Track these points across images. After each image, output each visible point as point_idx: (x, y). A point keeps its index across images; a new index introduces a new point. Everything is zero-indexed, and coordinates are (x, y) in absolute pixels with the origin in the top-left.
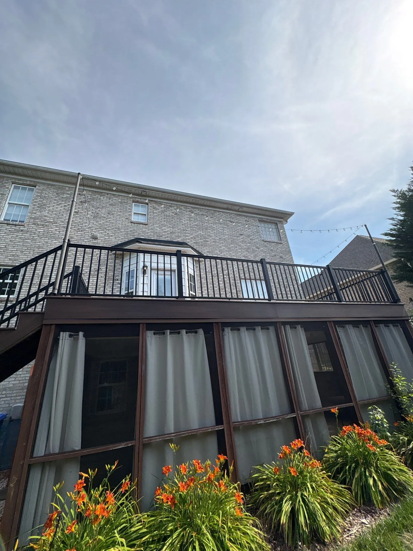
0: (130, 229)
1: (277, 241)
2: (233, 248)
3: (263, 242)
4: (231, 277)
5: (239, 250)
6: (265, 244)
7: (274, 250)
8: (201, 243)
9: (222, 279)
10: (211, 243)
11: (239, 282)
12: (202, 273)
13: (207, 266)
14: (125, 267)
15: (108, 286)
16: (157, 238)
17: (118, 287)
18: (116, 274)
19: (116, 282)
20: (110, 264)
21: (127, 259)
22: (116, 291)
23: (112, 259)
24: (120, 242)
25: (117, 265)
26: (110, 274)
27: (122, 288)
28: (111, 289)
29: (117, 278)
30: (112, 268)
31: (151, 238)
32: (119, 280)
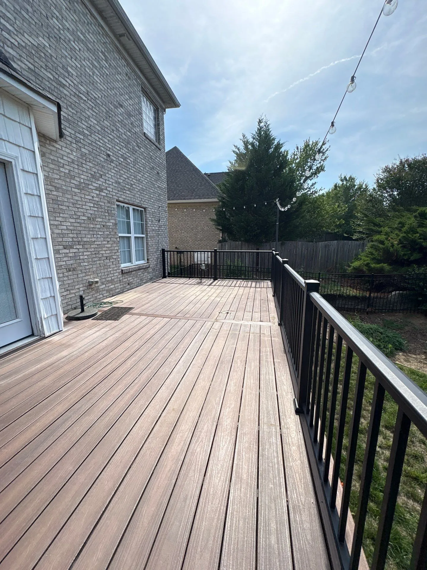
1: (157, 144)
2: (109, 132)
3: (144, 138)
4: (105, 194)
5: (117, 139)
6: (146, 142)
7: (153, 158)
8: (47, 83)
9: (93, 197)
10: (71, 94)
11: (116, 206)
12: (57, 174)
13: (65, 158)
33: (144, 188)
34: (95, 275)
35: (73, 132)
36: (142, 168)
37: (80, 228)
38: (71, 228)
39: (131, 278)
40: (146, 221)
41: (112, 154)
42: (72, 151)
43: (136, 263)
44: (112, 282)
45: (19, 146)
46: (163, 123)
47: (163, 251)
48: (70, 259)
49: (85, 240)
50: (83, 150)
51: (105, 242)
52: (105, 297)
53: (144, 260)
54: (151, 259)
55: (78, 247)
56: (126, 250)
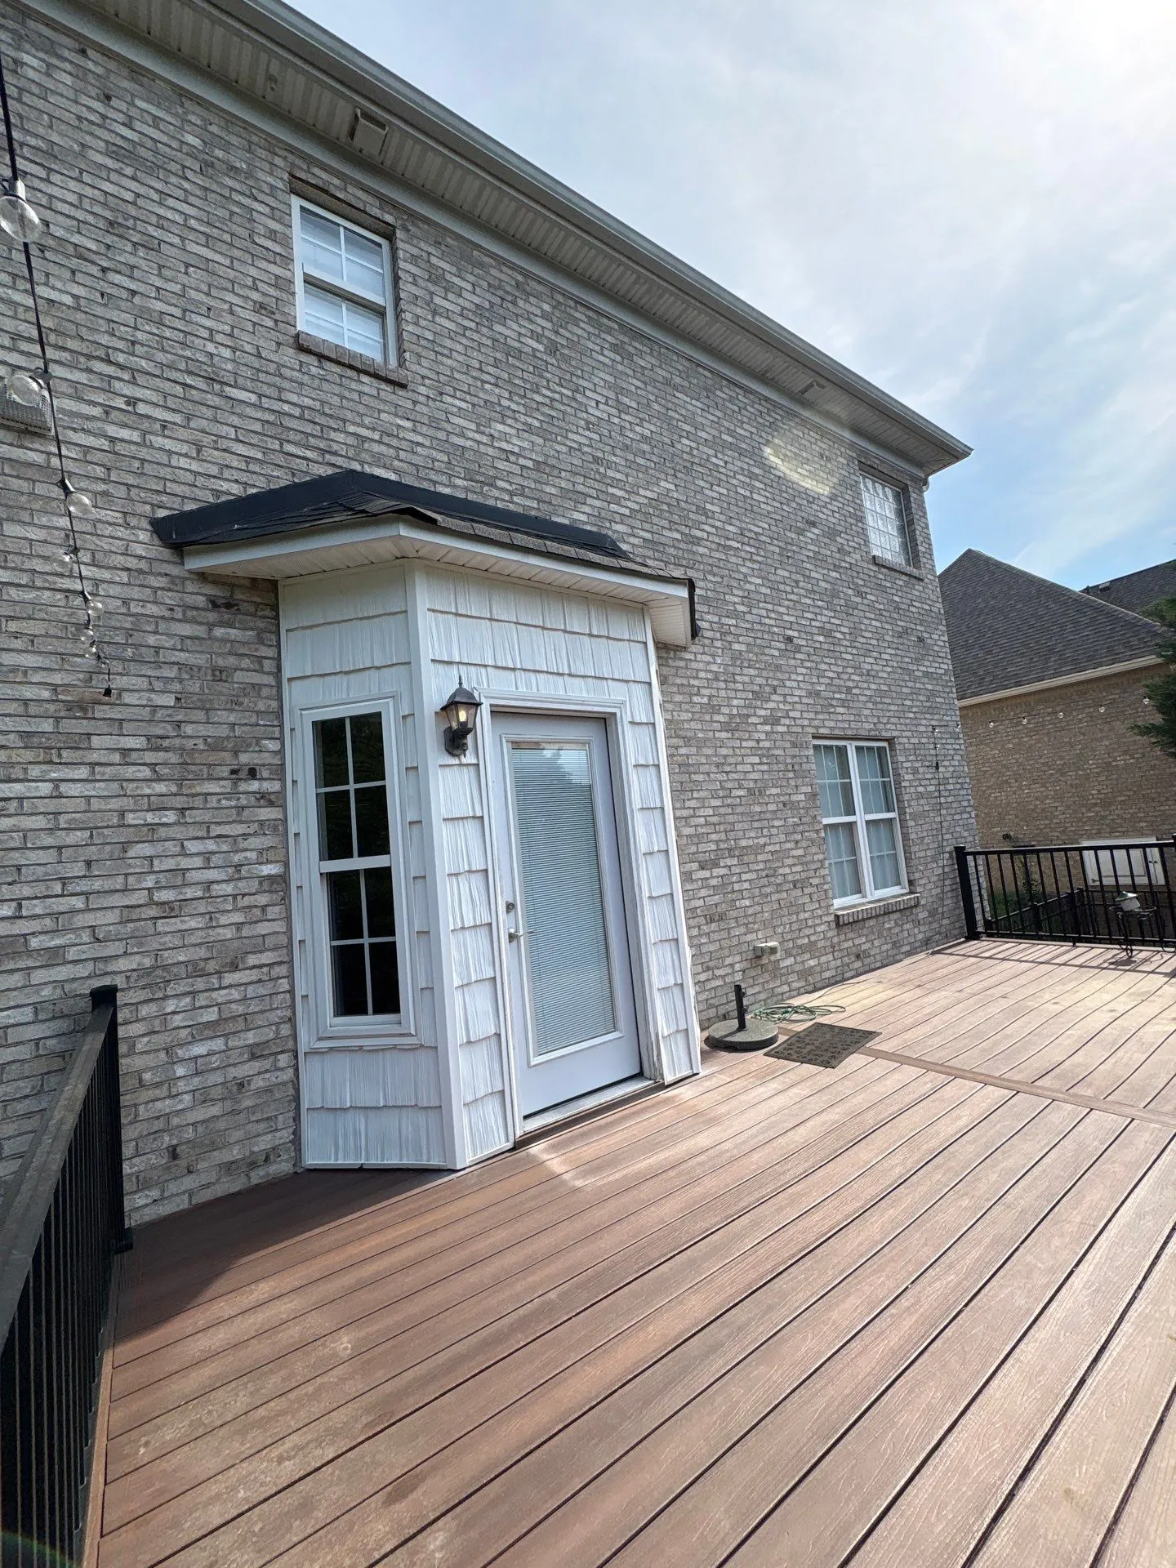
0: (294, 398)
1: (910, 569)
2: (788, 589)
3: (875, 568)
4: (784, 729)
5: (806, 597)
6: (881, 576)
7: (903, 606)
8: (671, 551)
9: (758, 741)
10: (711, 550)
11: (811, 752)
12: (687, 711)
13: (702, 675)
14: (294, 683)
15: (189, 820)
16: (466, 489)
17: (262, 823)
18: (238, 731)
19: (243, 787)
20: (181, 657)
21: (311, 627)
22: (248, 854)
23: (189, 613)
24: (236, 489)
25: (232, 661)
26: (189, 729)
27: (292, 829)
28: (211, 845)
29: (244, 758)
30: (202, 688)
31: (435, 483)
32: (266, 774)
33: (884, 688)
34: (770, 932)
35: (716, 619)
36: (874, 642)
37: (731, 819)
38: (715, 819)
39: (864, 940)
40: (897, 775)
41: (796, 634)
42: (713, 656)
43: (876, 894)
44: (811, 948)
45: (627, 681)
46: (925, 513)
47: (961, 854)
48: (711, 892)
49: (744, 843)
50: (736, 646)
51: (788, 845)
52: (795, 993)
53: (898, 883)
54: (922, 882)
55: (729, 862)
56: (845, 859)
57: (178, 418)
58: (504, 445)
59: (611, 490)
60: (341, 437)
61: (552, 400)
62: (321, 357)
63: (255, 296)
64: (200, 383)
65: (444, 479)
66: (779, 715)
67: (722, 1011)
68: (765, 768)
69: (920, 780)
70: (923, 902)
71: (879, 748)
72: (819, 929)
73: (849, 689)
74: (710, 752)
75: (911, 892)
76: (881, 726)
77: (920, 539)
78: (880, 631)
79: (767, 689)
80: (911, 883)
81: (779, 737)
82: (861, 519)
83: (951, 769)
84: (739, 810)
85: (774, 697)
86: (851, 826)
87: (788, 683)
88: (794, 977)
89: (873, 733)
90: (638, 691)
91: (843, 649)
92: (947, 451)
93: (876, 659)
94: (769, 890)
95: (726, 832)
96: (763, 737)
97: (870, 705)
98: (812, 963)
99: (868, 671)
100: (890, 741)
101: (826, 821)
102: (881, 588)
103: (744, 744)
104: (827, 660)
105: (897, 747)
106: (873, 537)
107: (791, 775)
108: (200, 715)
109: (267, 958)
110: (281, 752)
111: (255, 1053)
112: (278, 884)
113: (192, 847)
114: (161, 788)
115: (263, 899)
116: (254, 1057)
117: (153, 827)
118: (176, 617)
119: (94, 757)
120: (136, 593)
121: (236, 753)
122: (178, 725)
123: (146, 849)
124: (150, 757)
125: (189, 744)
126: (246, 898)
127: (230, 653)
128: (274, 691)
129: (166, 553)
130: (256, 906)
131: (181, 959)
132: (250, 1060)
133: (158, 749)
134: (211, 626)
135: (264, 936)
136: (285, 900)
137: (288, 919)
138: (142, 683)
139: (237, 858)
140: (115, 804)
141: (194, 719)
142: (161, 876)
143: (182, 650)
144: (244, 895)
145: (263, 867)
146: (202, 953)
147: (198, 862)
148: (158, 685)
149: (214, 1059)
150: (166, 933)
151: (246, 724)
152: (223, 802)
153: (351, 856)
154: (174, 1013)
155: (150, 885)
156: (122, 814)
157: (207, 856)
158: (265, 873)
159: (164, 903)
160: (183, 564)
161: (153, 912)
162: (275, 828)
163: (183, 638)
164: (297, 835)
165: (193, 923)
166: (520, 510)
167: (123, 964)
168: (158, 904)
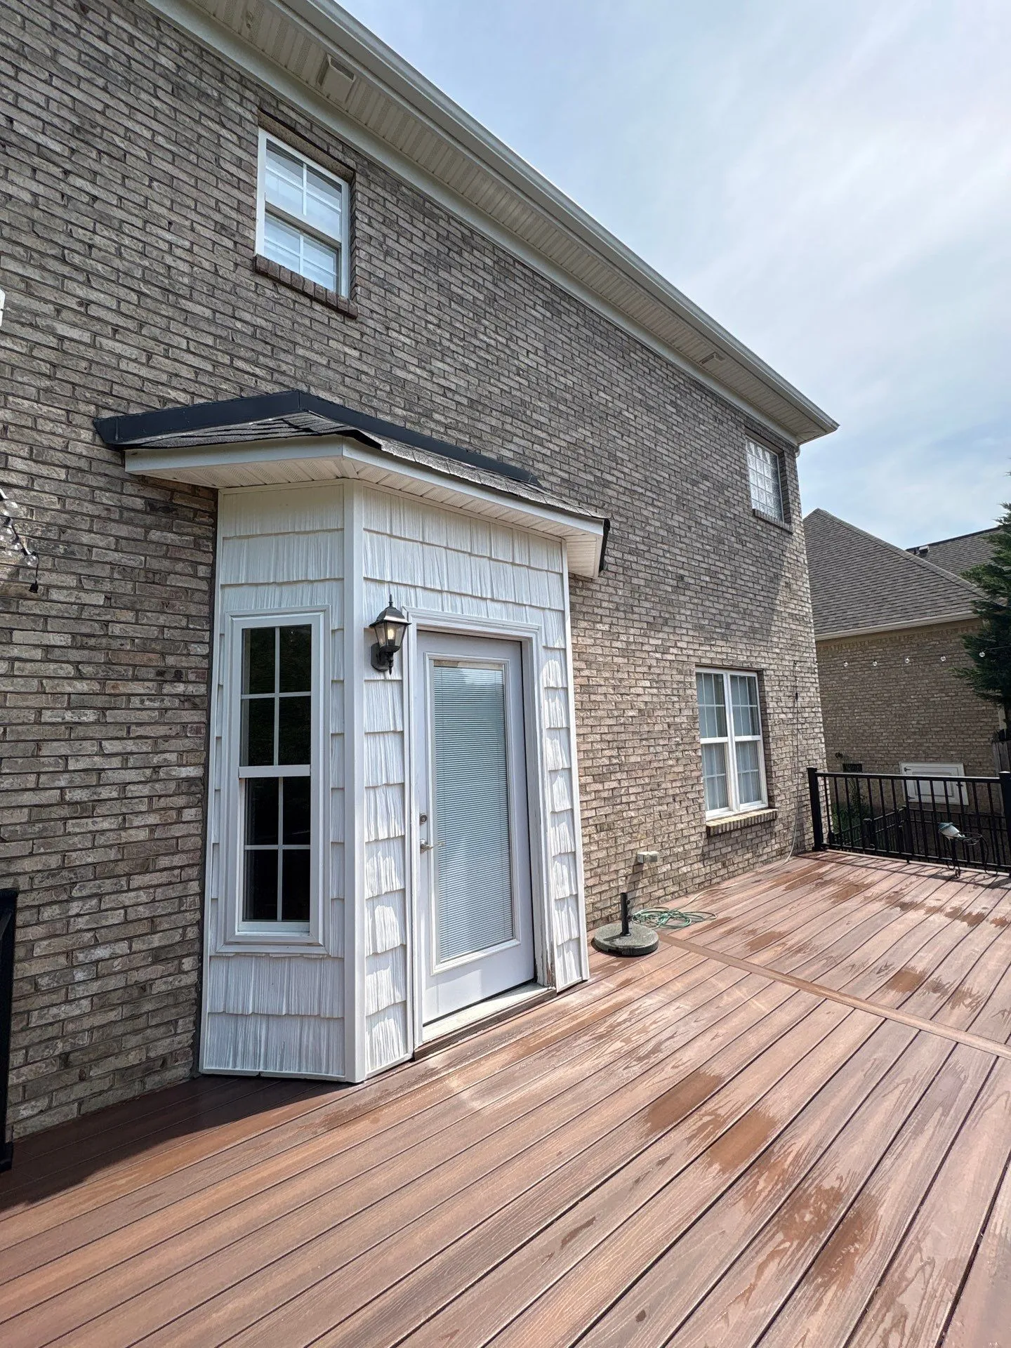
0: (247, 317)
1: (783, 524)
3: (754, 520)
4: (673, 658)
5: (697, 541)
6: (759, 528)
7: (776, 555)
11: (694, 679)
12: (591, 637)
14: (227, 590)
15: (109, 720)
16: (405, 419)
17: (184, 725)
18: (167, 634)
19: (167, 689)
20: (114, 556)
21: (248, 537)
22: (167, 756)
23: (126, 514)
24: (183, 398)
25: (166, 564)
26: (116, 629)
27: (214, 733)
28: (130, 746)
29: (171, 660)
30: (134, 589)
31: (376, 410)
32: (192, 677)
34: (650, 840)
36: (750, 585)
37: (623, 737)
38: (609, 737)
39: (730, 849)
40: (763, 701)
41: (686, 573)
42: (615, 588)
43: (741, 809)
44: (684, 857)
45: (544, 609)
47: (812, 774)
48: (603, 804)
51: (671, 762)
53: (759, 798)
54: (783, 797)
56: (715, 775)
57: (131, 324)
58: (443, 382)
59: (536, 432)
60: (289, 359)
61: (488, 345)
62: (277, 281)
63: (218, 217)
64: (156, 293)
65: (386, 407)
66: (668, 644)
67: (606, 913)
68: (655, 691)
69: (782, 707)
70: (780, 816)
71: (749, 678)
72: (692, 839)
73: (728, 625)
74: (607, 675)
75: (770, 807)
76: (752, 659)
77: (791, 498)
78: (756, 575)
79: (660, 621)
80: (771, 798)
81: (668, 664)
82: (745, 477)
83: (808, 699)
84: (631, 729)
85: (666, 629)
86: (722, 746)
87: (677, 617)
88: (669, 883)
89: (745, 665)
90: (553, 618)
91: (724, 589)
92: (818, 425)
93: (751, 599)
94: (652, 802)
95: (618, 748)
96: (654, 663)
97: (745, 640)
98: (684, 870)
99: (744, 609)
100: (760, 672)
101: (704, 741)
102: (758, 537)
103: (638, 669)
104: (711, 598)
105: (765, 678)
106: (754, 494)
107: (675, 699)
108: (129, 616)
109: (178, 860)
110: (209, 656)
111: (158, 956)
112: (197, 786)
113: (109, 747)
114: (82, 686)
115: (180, 801)
116: (156, 961)
117: (71, 726)
118: (112, 516)
119: (15, 652)
120: (71, 490)
121: (163, 655)
122: (106, 624)
123: (63, 749)
124: (75, 655)
125: (116, 644)
126: (162, 799)
127: (165, 557)
128: (206, 598)
129: (105, 454)
130: (172, 808)
131: (90, 860)
132: (153, 963)
133: (82, 647)
134: (148, 529)
135: (177, 838)
136: (203, 804)
137: (204, 821)
138: (71, 581)
139: (156, 760)
140: (33, 701)
141: (123, 619)
142: (75, 775)
143: (116, 550)
144: (160, 797)
145: (183, 769)
146: (113, 854)
147: (116, 762)
148: (88, 584)
149: (116, 963)
150: (76, 834)
151: (176, 628)
152: (147, 703)
153: (271, 763)
154: (78, 915)
155: (63, 784)
156: (39, 711)
157: (125, 755)
158: (183, 775)
159: (77, 803)
160: (124, 466)
161: (65, 812)
162: (198, 731)
163: (118, 538)
164: (219, 738)
165: (105, 825)
166: (453, 442)
167: (28, 865)
168: (69, 804)
